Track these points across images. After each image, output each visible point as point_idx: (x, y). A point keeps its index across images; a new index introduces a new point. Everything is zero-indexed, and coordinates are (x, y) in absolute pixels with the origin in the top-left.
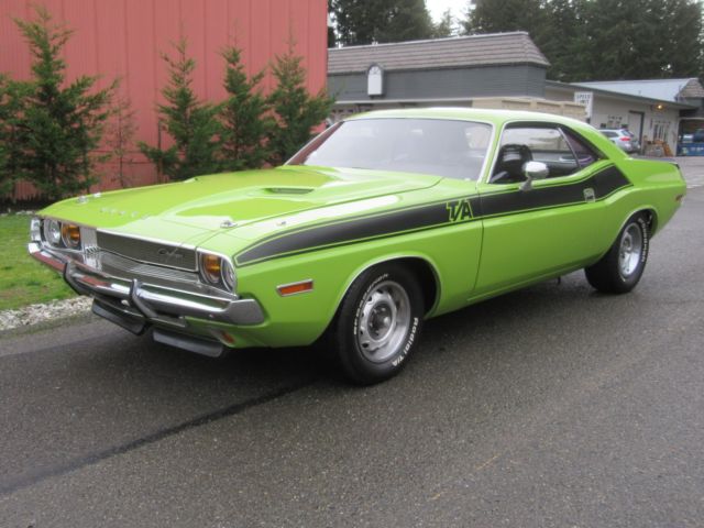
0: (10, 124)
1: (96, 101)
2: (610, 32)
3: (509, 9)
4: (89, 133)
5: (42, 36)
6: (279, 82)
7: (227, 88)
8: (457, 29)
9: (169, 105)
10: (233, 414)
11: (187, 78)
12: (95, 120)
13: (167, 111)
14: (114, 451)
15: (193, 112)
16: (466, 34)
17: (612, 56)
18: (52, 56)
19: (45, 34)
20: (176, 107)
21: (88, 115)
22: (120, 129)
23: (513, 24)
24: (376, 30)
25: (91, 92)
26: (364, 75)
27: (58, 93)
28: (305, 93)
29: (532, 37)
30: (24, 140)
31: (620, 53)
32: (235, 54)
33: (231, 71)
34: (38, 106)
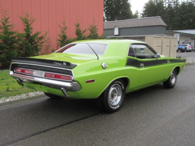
0: (18, 45)
1: (41, 38)
2: (185, 16)
3: (155, 9)
4: (38, 47)
5: (27, 21)
6: (90, 32)
7: (76, 34)
8: (140, 16)
9: (60, 39)
10: (85, 119)
11: (65, 31)
12: (41, 43)
13: (60, 41)
14: (57, 127)
15: (67, 41)
16: (143, 17)
17: (185, 23)
18: (29, 26)
19: (27, 20)
20: (62, 39)
21: (39, 42)
22: (47, 46)
23: (156, 14)
24: (116, 16)
25: (39, 36)
26: (113, 29)
27: (31, 36)
28: (98, 35)
29: (162, 18)
30: (21, 49)
31: (188, 22)
32: (78, 25)
33: (77, 29)
34: (26, 40)
